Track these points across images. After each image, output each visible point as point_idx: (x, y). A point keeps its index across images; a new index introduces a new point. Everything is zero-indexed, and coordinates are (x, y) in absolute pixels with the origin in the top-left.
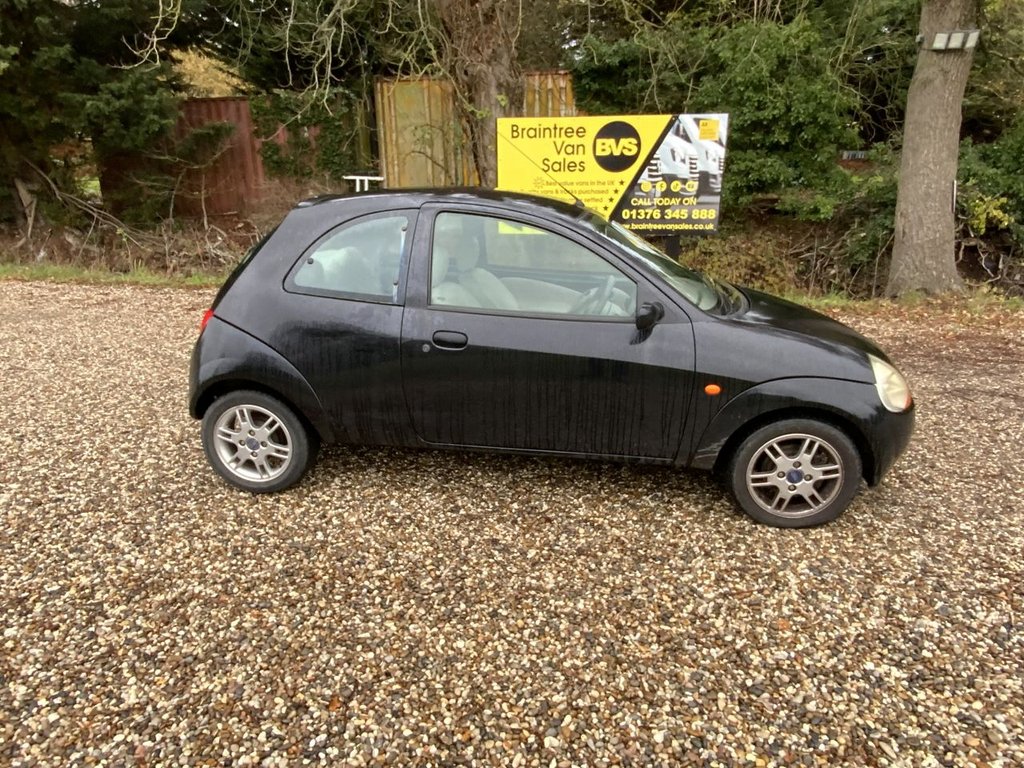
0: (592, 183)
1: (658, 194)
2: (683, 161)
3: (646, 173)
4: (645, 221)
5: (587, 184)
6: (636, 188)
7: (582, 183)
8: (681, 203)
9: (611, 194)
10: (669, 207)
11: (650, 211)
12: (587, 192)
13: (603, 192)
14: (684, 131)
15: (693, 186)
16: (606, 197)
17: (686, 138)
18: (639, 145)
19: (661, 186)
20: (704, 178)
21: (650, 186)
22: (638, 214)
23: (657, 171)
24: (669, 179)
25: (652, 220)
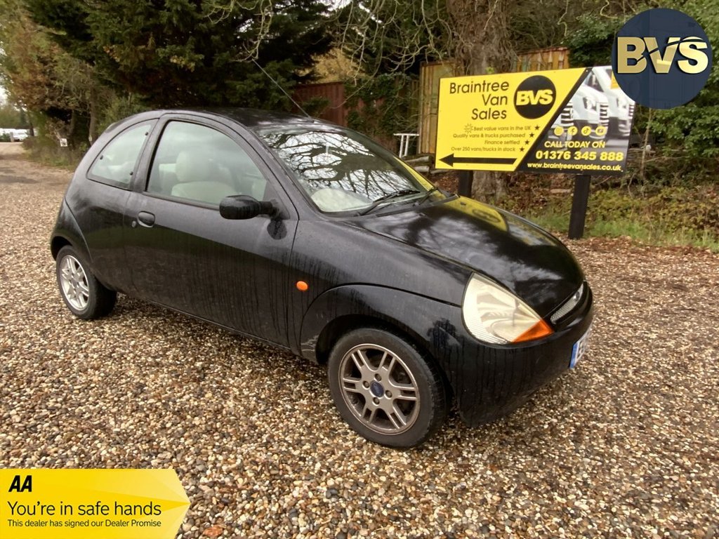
0: (512, 128)
1: (569, 138)
2: (594, 108)
3: (559, 119)
4: (556, 161)
5: (507, 129)
6: (550, 132)
7: (503, 129)
8: (590, 146)
9: (527, 138)
10: (578, 149)
11: (561, 152)
12: (506, 136)
13: (520, 136)
14: (597, 81)
15: (603, 131)
16: (523, 140)
17: (598, 88)
18: (554, 95)
19: (572, 131)
20: (614, 124)
21: (563, 130)
22: (550, 155)
23: (569, 117)
24: (580, 124)
25: (562, 160)
